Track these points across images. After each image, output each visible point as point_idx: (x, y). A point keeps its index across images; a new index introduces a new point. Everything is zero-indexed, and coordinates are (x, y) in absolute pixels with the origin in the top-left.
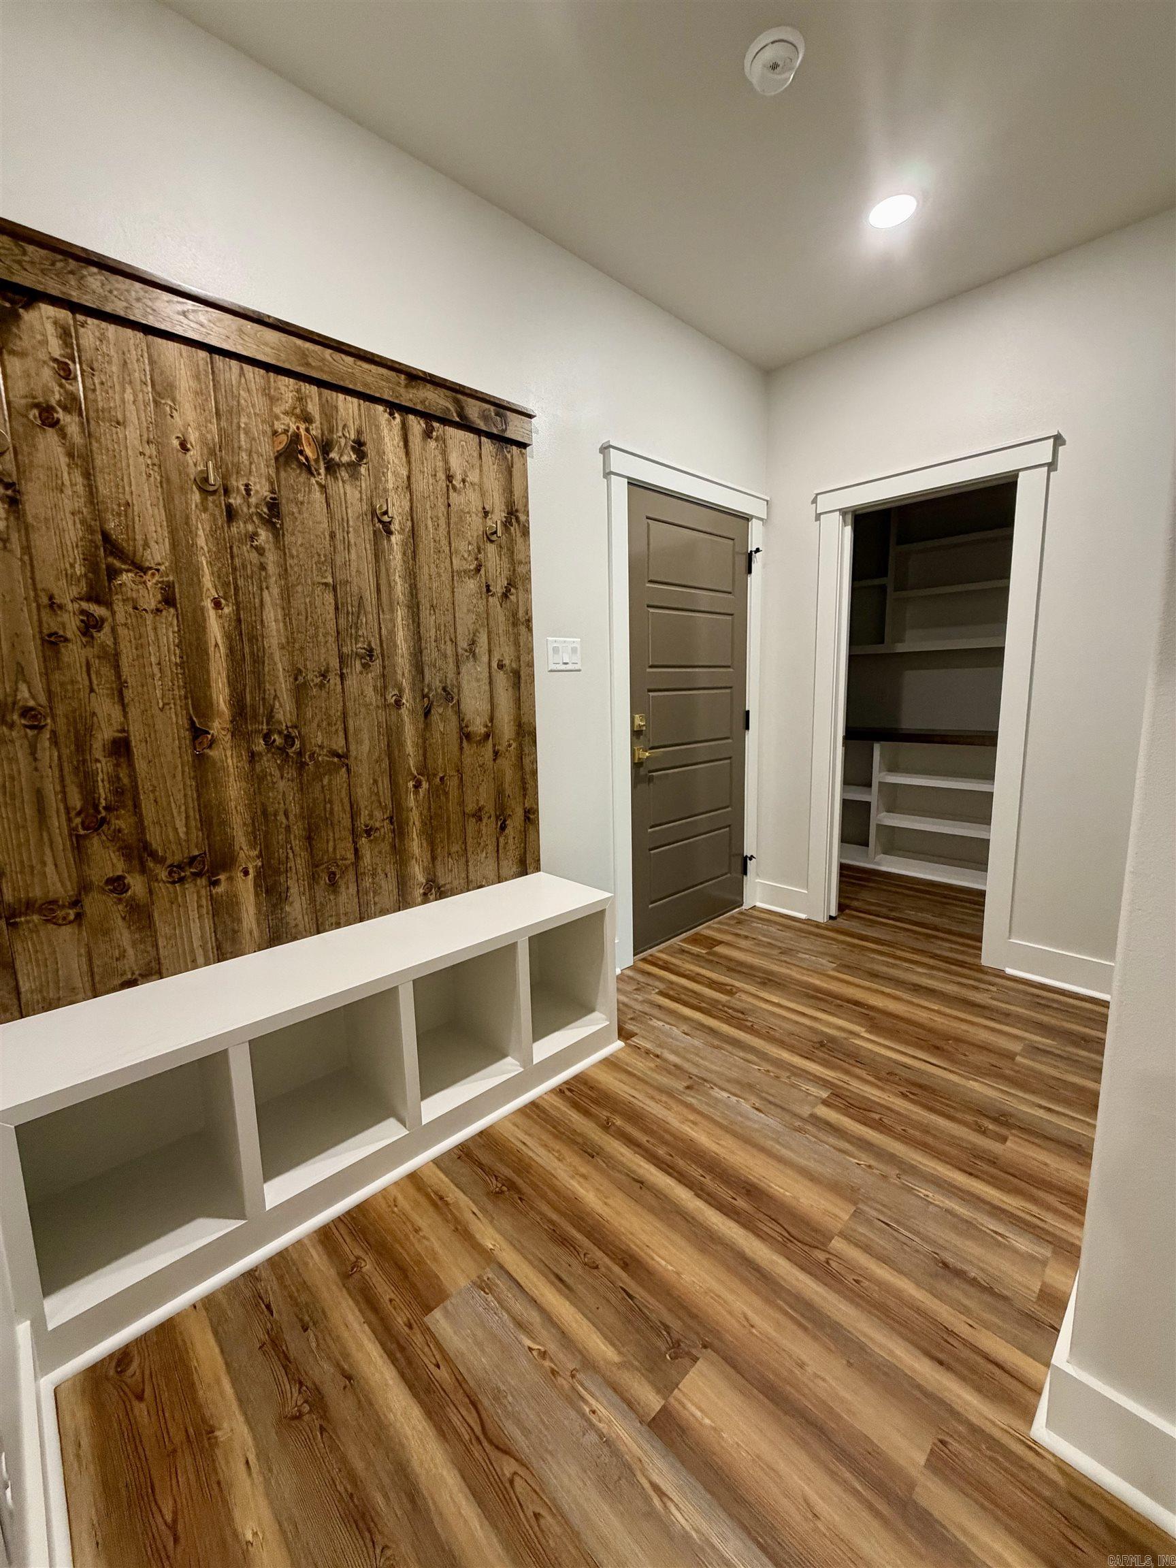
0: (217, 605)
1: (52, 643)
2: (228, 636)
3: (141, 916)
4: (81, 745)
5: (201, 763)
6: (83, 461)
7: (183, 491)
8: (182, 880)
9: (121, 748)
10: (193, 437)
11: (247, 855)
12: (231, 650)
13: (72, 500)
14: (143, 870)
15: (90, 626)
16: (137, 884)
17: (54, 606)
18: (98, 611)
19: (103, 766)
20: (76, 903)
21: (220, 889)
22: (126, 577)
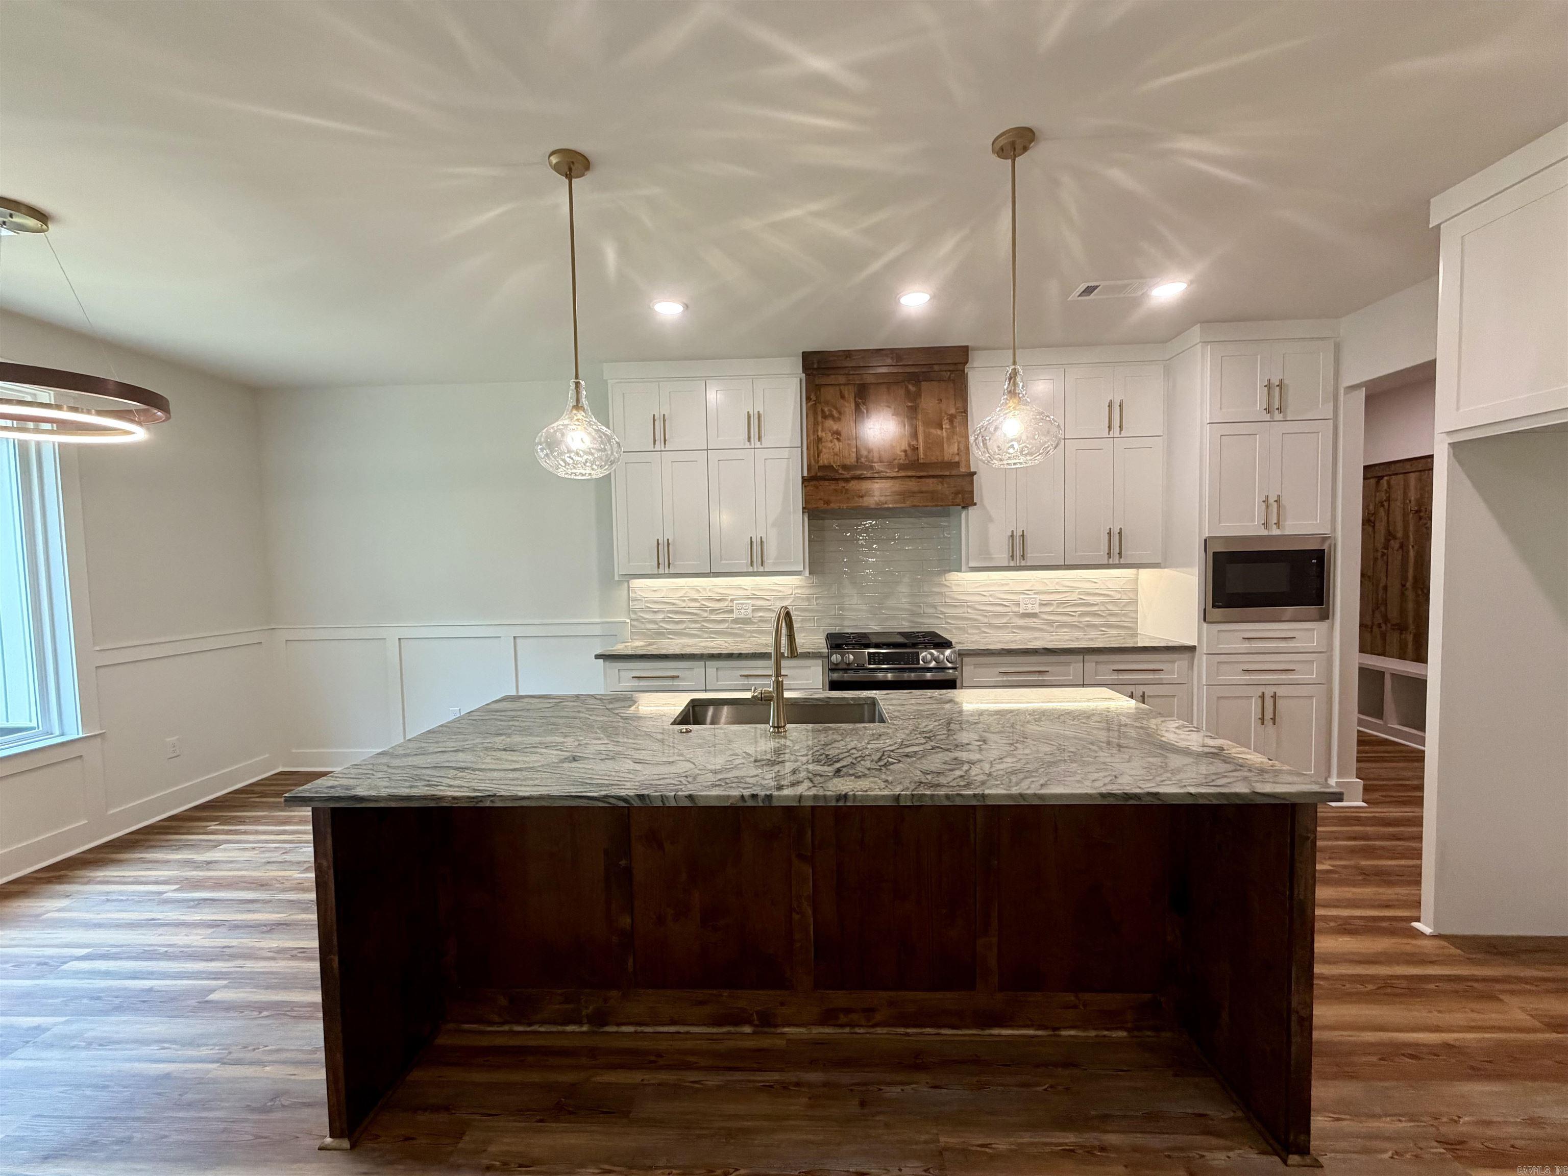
0: (1413, 546)
1: (1376, 559)
2: (1415, 557)
3: (1384, 636)
4: (1377, 586)
5: (1403, 594)
6: (1388, 513)
7: (1408, 514)
8: (1393, 629)
9: (1385, 588)
10: (1413, 498)
11: (1412, 627)
12: (1415, 560)
13: (1384, 523)
14: (1386, 624)
15: (1383, 554)
16: (1383, 626)
17: (1377, 551)
18: (1386, 551)
19: (1381, 592)
20: (1372, 628)
21: (1403, 636)
22: (1392, 542)
